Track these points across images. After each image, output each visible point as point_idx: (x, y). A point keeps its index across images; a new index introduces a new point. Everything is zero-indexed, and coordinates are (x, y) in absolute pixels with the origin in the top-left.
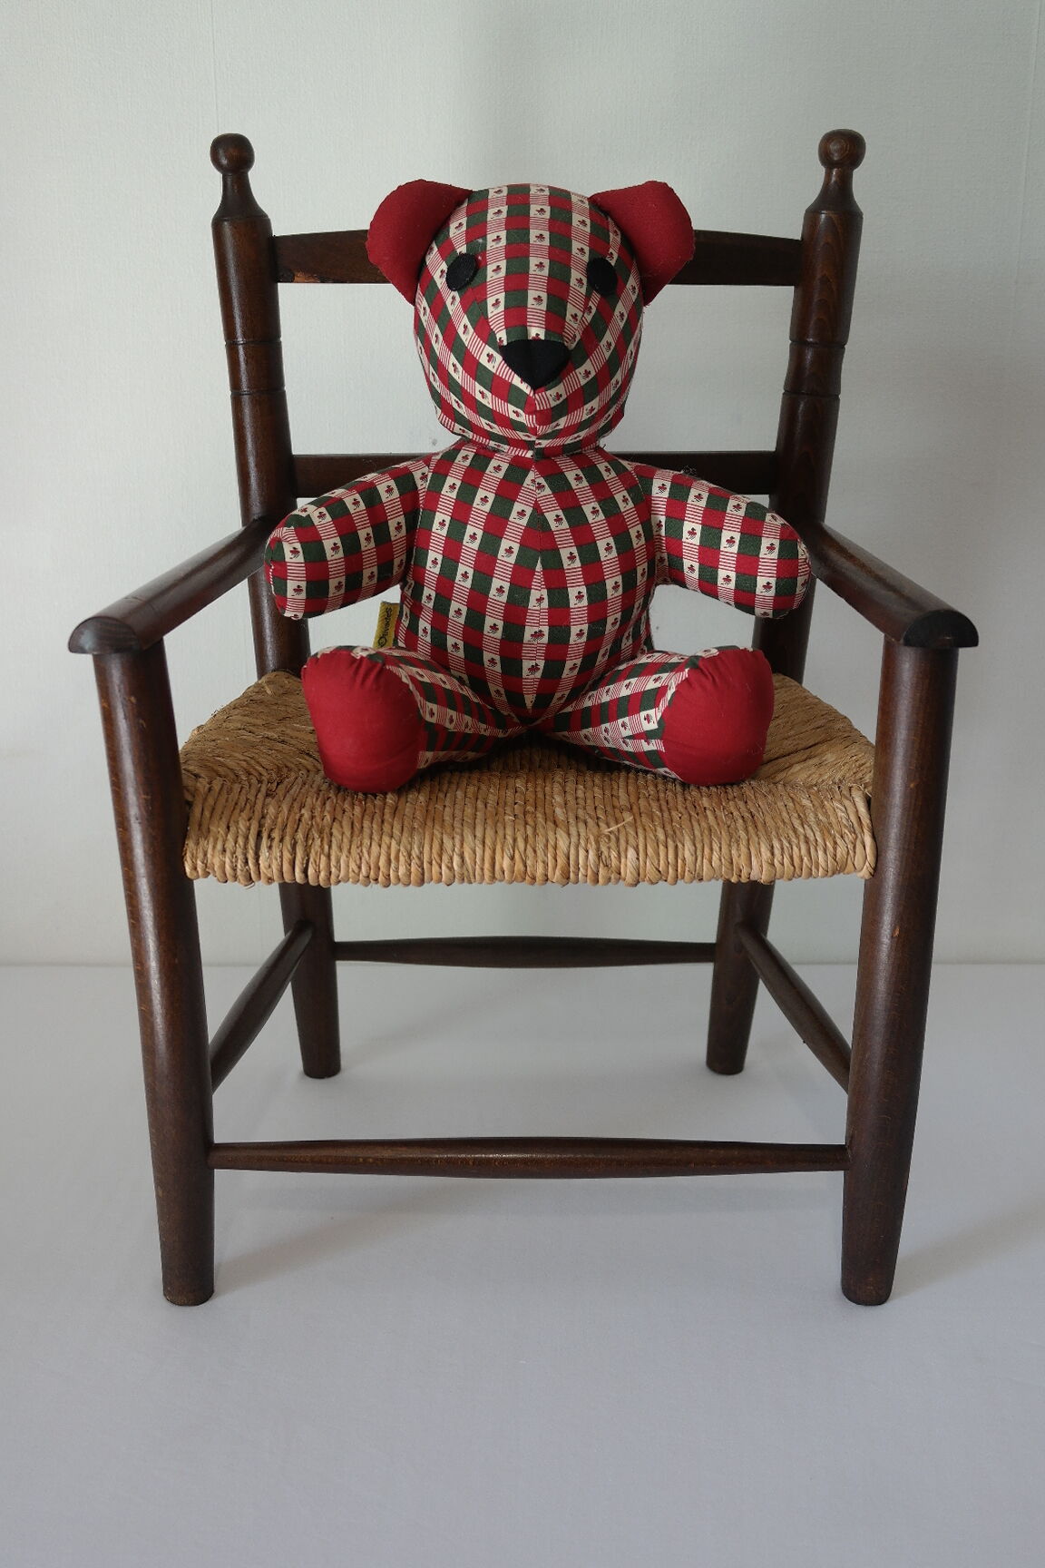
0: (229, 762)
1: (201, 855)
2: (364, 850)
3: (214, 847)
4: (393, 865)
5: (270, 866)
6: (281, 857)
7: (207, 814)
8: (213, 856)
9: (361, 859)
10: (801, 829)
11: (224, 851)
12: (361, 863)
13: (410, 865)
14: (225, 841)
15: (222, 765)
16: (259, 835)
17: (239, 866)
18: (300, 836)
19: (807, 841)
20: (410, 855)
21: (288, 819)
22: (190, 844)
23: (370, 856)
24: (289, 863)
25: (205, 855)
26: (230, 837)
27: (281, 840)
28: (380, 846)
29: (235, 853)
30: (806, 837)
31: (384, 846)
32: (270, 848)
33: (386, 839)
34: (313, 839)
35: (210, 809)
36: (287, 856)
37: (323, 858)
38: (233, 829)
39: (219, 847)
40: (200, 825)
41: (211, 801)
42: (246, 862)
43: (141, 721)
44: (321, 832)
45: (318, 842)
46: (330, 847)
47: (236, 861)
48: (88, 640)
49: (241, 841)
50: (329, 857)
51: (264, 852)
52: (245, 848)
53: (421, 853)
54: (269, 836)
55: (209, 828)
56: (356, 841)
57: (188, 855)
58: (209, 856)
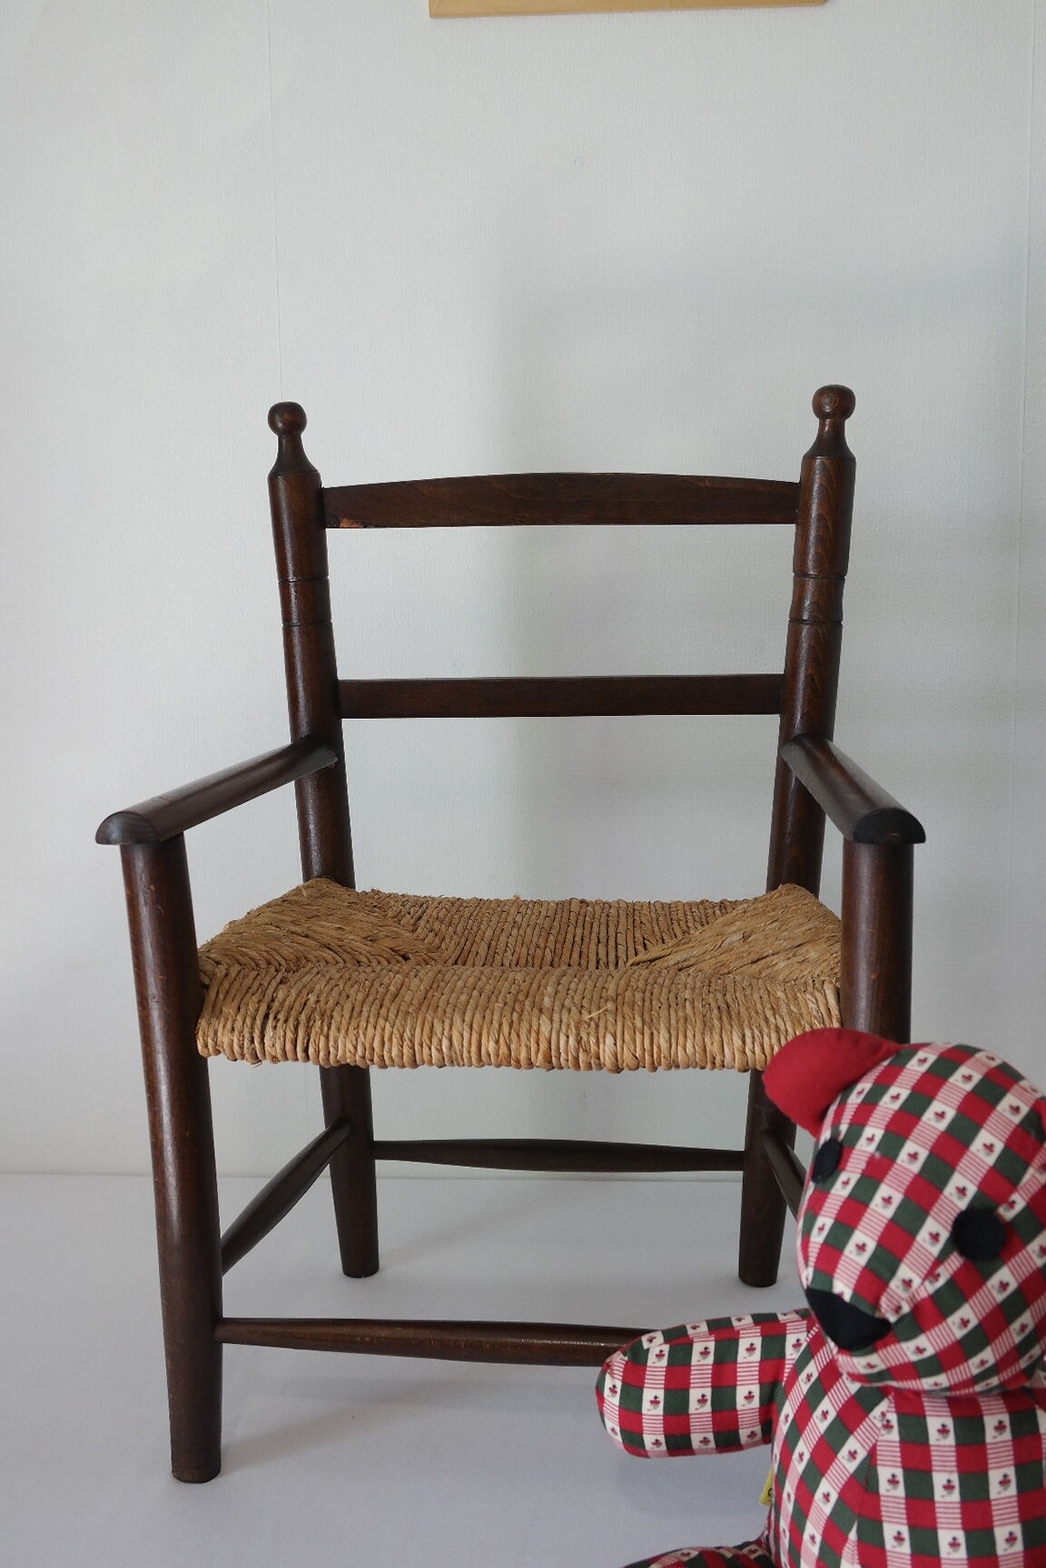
0: (254, 954)
1: (211, 1034)
2: (361, 1032)
3: (224, 1027)
4: (386, 1047)
5: (273, 1045)
6: (285, 1037)
7: (221, 996)
8: (223, 1034)
9: (357, 1040)
10: (772, 1019)
11: (233, 1030)
12: (357, 1044)
13: (402, 1047)
14: (234, 1021)
15: (244, 954)
16: (266, 1017)
17: (245, 1044)
18: (303, 1018)
19: (777, 1030)
20: (402, 1037)
21: (295, 1002)
22: (203, 1023)
23: (365, 1038)
24: (292, 1043)
25: (216, 1034)
26: (239, 1018)
27: (286, 1021)
28: (375, 1028)
29: (242, 1032)
30: (776, 1026)
31: (378, 1028)
32: (275, 1027)
33: (381, 1021)
34: (315, 1021)
35: (225, 992)
36: (290, 1035)
37: (322, 1039)
38: (242, 1010)
39: (229, 1026)
40: (214, 1007)
41: (226, 984)
42: (252, 1041)
43: (159, 908)
44: (322, 1015)
45: (318, 1023)
46: (329, 1028)
47: (243, 1040)
48: (115, 831)
49: (248, 1021)
50: (327, 1037)
51: (269, 1032)
52: (252, 1028)
53: (413, 1035)
54: (275, 1018)
55: (221, 1009)
56: (354, 1023)
57: (200, 1033)
58: (219, 1034)
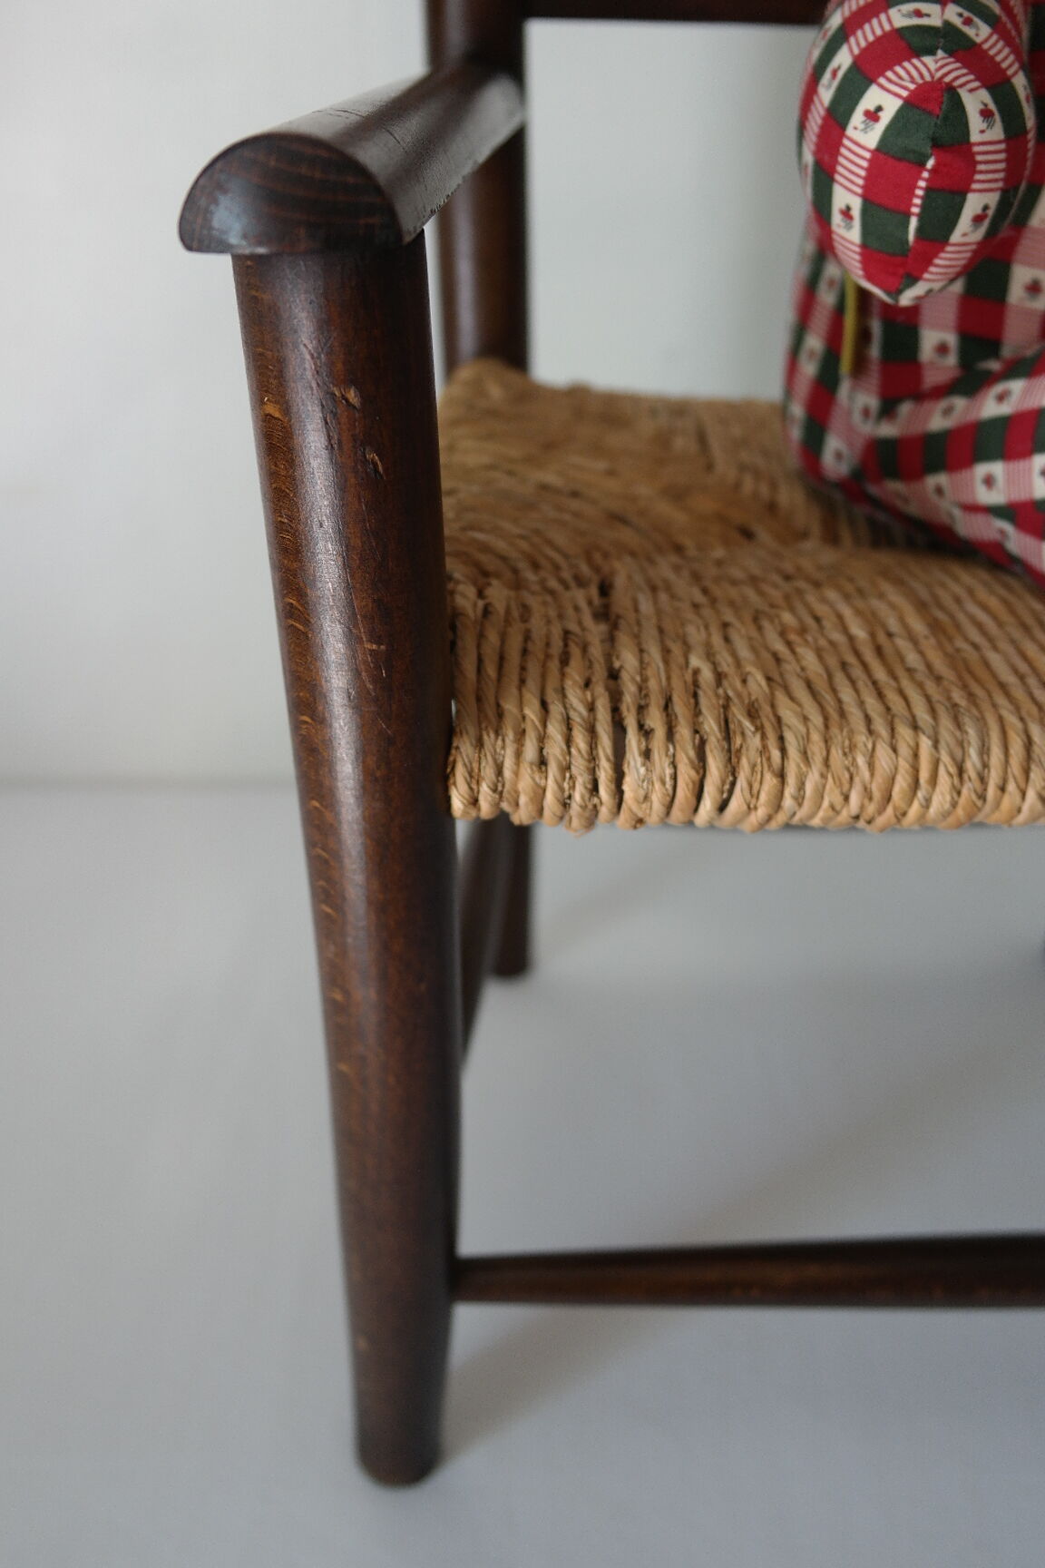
0: (501, 545)
1: (488, 772)
2: (861, 761)
3: (518, 755)
4: (920, 794)
5: (646, 798)
6: (675, 778)
7: (491, 671)
8: (516, 774)
9: (851, 778)
11: (542, 762)
13: (959, 793)
14: (542, 739)
15: (485, 548)
16: (619, 728)
17: (577, 796)
18: (710, 725)
20: (961, 771)
21: (669, 678)
22: (464, 749)
23: (872, 775)
25: (499, 771)
26: (555, 731)
27: (670, 735)
28: (895, 750)
29: (569, 768)
31: (904, 750)
32: (647, 754)
33: (904, 732)
34: (743, 734)
35: (496, 658)
36: (686, 774)
37: (770, 781)
38: (556, 709)
39: (530, 751)
40: (479, 699)
41: (493, 637)
42: (594, 789)
43: (372, 456)
44: (752, 713)
45: (755, 741)
46: (783, 751)
47: (573, 787)
48: (231, 218)
49: (580, 740)
50: (781, 775)
51: (634, 765)
52: (592, 758)
53: (985, 765)
54: (641, 726)
55: (498, 705)
56: (838, 737)
57: (460, 774)
58: (507, 773)
